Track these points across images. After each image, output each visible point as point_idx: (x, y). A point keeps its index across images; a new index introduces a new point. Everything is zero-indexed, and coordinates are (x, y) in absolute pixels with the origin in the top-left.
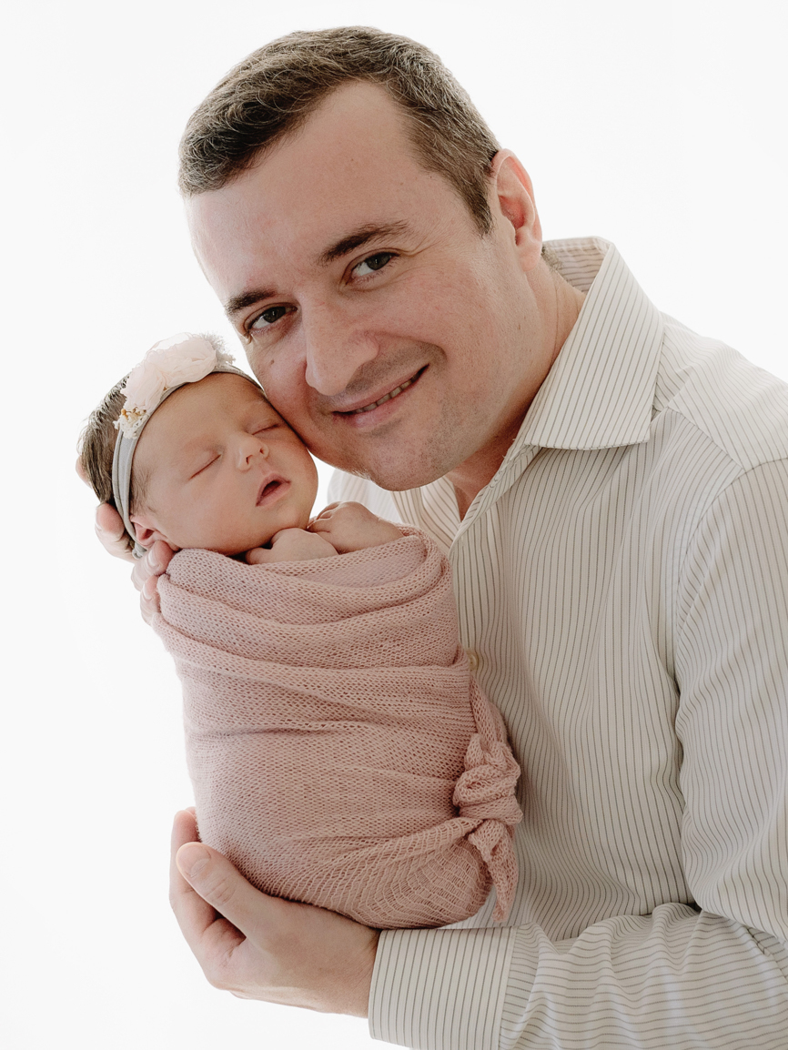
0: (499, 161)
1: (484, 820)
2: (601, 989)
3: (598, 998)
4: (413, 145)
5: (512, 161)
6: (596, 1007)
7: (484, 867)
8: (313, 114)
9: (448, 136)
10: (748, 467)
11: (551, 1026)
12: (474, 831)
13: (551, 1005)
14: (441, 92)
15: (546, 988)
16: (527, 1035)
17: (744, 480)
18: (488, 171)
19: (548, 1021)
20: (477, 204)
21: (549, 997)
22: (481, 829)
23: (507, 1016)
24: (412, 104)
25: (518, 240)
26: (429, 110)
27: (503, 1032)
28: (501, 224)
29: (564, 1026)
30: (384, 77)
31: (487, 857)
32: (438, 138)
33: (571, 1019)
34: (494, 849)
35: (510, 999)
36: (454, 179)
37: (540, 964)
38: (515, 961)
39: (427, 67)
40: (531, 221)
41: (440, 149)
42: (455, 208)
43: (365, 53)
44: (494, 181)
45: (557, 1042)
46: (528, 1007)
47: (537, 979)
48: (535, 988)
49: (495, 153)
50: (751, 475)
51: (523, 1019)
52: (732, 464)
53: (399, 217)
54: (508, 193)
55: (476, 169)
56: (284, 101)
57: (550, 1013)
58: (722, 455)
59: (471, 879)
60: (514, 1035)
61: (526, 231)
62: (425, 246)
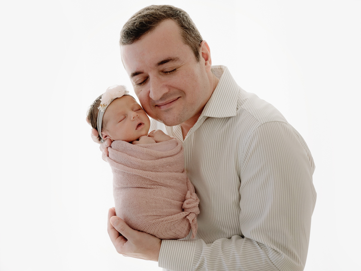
0: (203, 44)
1: (190, 213)
2: (219, 256)
3: (218, 259)
4: (182, 37)
5: (206, 44)
6: (217, 261)
7: (190, 224)
8: (157, 27)
9: (191, 35)
10: (263, 123)
11: (205, 265)
12: (188, 215)
13: (206, 260)
14: (190, 24)
15: (204, 255)
16: (199, 268)
17: (262, 126)
18: (200, 46)
19: (205, 264)
20: (197, 54)
21: (205, 258)
22: (190, 215)
23: (194, 262)
24: (182, 26)
25: (206, 64)
26: (186, 28)
27: (193, 266)
28: (202, 60)
29: (209, 266)
30: (175, 19)
31: (191, 222)
32: (188, 36)
33: (211, 264)
34: (193, 220)
35: (195, 258)
36: (191, 47)
37: (203, 249)
38: (197, 248)
39: (186, 17)
40: (209, 60)
41: (189, 39)
42: (192, 55)
43: (171, 12)
44: (201, 48)
45: (207, 270)
46: (200, 260)
47: (202, 253)
48: (202, 255)
49: (202, 41)
50: (263, 125)
51: (198, 263)
52: (259, 122)
53: (177, 56)
54: (204, 52)
55: (197, 45)
56: (150, 23)
57: (206, 262)
58: (256, 120)
59: (186, 228)
60: (196, 267)
61: (208, 62)
62: (183, 64)
